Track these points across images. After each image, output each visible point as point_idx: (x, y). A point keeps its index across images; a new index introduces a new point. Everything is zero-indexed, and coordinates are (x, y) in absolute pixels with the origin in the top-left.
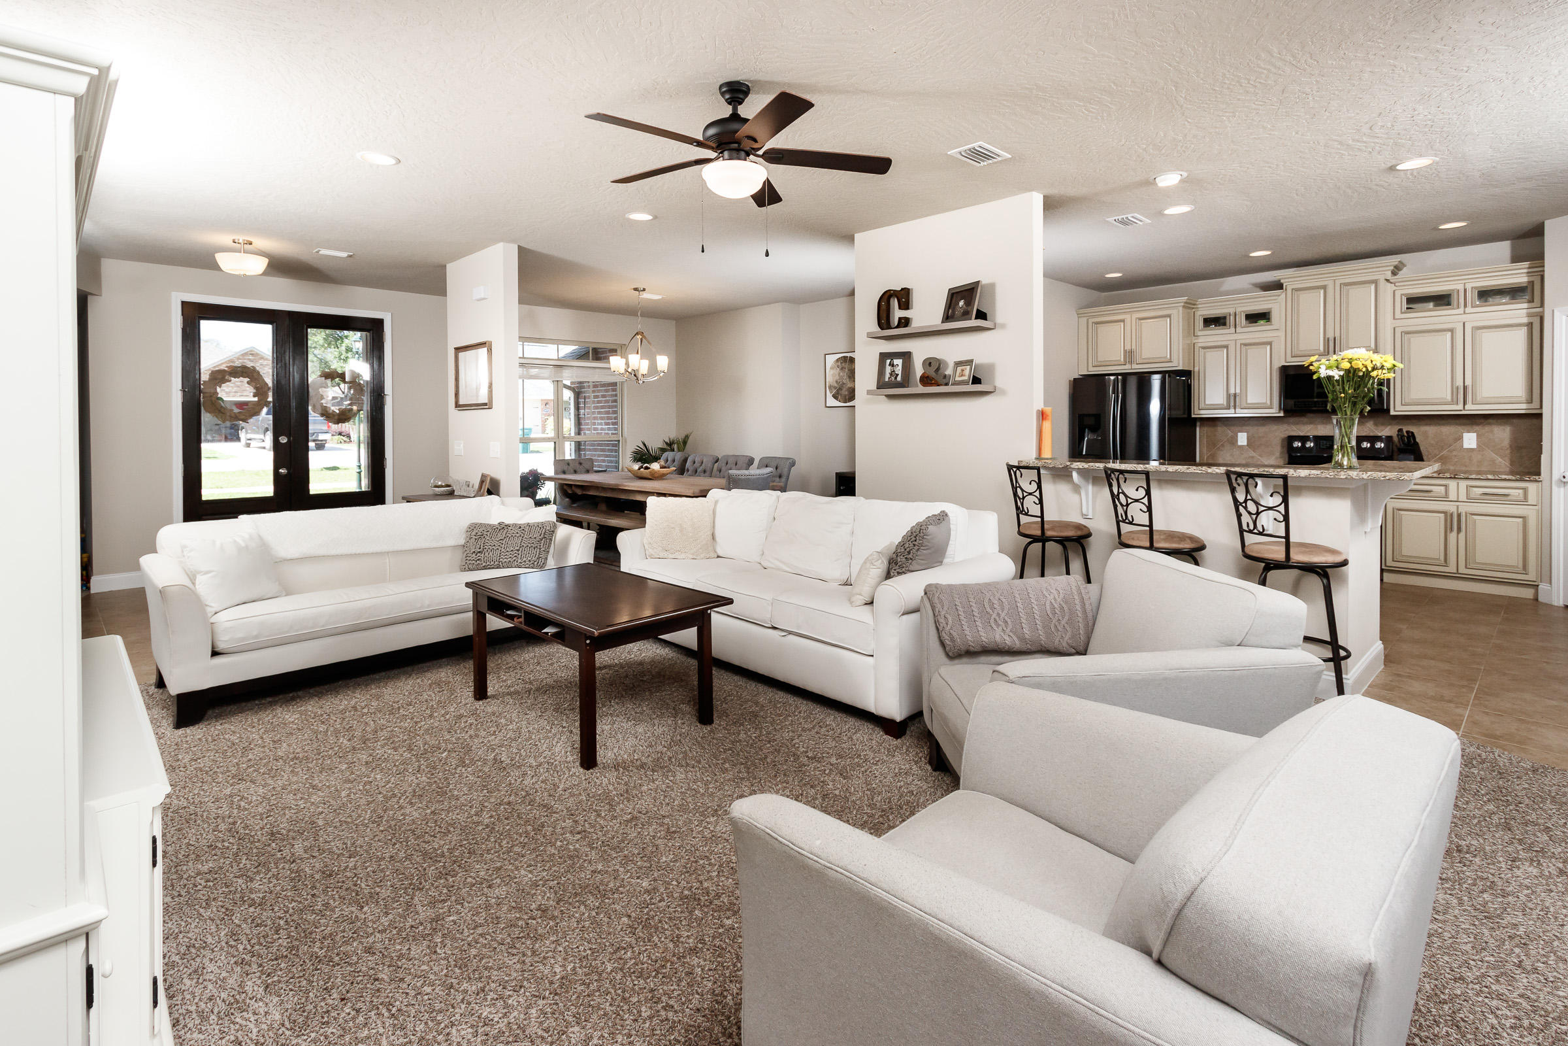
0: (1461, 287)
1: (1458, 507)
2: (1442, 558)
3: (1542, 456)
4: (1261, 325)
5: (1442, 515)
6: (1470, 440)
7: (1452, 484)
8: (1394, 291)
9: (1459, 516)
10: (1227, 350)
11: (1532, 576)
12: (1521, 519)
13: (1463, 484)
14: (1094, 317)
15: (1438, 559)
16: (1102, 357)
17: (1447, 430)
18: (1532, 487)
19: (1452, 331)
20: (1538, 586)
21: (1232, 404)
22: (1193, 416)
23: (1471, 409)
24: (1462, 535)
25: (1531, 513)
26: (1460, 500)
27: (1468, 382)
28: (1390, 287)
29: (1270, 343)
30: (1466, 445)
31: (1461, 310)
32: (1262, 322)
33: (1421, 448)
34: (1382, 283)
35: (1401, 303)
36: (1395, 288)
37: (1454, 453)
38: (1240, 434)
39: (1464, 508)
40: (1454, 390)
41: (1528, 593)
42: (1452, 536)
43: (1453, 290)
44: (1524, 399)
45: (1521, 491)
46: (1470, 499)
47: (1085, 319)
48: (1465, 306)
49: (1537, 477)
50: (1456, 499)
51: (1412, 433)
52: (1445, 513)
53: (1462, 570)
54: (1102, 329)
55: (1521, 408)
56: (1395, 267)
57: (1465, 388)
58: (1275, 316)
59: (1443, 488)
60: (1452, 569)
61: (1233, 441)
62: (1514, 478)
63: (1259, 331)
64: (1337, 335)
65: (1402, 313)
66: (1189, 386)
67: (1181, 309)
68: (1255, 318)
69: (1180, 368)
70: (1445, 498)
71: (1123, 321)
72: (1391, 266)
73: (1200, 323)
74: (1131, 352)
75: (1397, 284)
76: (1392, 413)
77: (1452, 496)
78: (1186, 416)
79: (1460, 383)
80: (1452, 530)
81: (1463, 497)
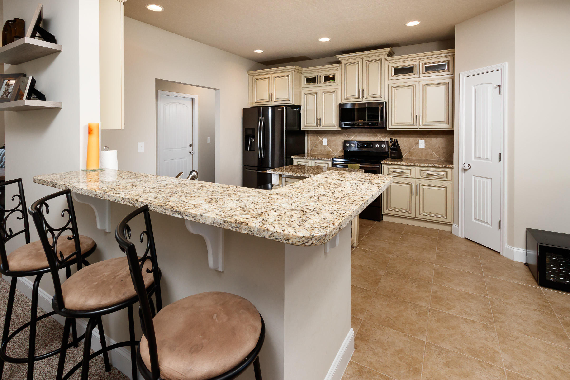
0: (417, 63)
1: (416, 181)
2: (409, 209)
3: (454, 154)
4: (331, 83)
5: (408, 185)
6: (422, 143)
7: (413, 169)
8: (389, 65)
9: (417, 186)
10: (316, 95)
11: (449, 220)
12: (444, 189)
13: (418, 169)
14: (254, 76)
15: (407, 210)
16: (259, 98)
17: (412, 139)
18: (449, 171)
19: (414, 86)
20: (452, 225)
21: (319, 124)
22: (302, 130)
23: (423, 128)
24: (418, 197)
25: (448, 184)
26: (417, 178)
27: (421, 114)
28: (387, 63)
29: (334, 92)
30: (420, 147)
31: (417, 76)
32: (332, 81)
33: (401, 148)
34: (383, 60)
35: (391, 71)
36: (389, 63)
37: (415, 150)
38: (324, 139)
39: (419, 182)
40: (415, 117)
41: (447, 229)
42: (413, 197)
43: (414, 65)
44: (446, 122)
45: (444, 173)
46: (421, 178)
47: (252, 77)
48: (420, 73)
49: (452, 166)
50: (415, 177)
51: (397, 140)
52: (410, 184)
53: (418, 216)
54: (259, 82)
55: (445, 127)
56: (389, 52)
57: (419, 117)
58: (336, 78)
59: (409, 171)
60: (413, 215)
61: (322, 142)
62: (441, 166)
63: (329, 86)
64: (364, 88)
65: (392, 77)
66: (300, 114)
67: (293, 72)
68: (327, 79)
69: (293, 104)
70: (410, 177)
71: (268, 78)
72: (386, 51)
73: (304, 81)
74: (272, 95)
75: (390, 61)
76: (388, 129)
77: (413, 176)
78: (299, 130)
79: (417, 114)
80: (413, 194)
81: (418, 176)
